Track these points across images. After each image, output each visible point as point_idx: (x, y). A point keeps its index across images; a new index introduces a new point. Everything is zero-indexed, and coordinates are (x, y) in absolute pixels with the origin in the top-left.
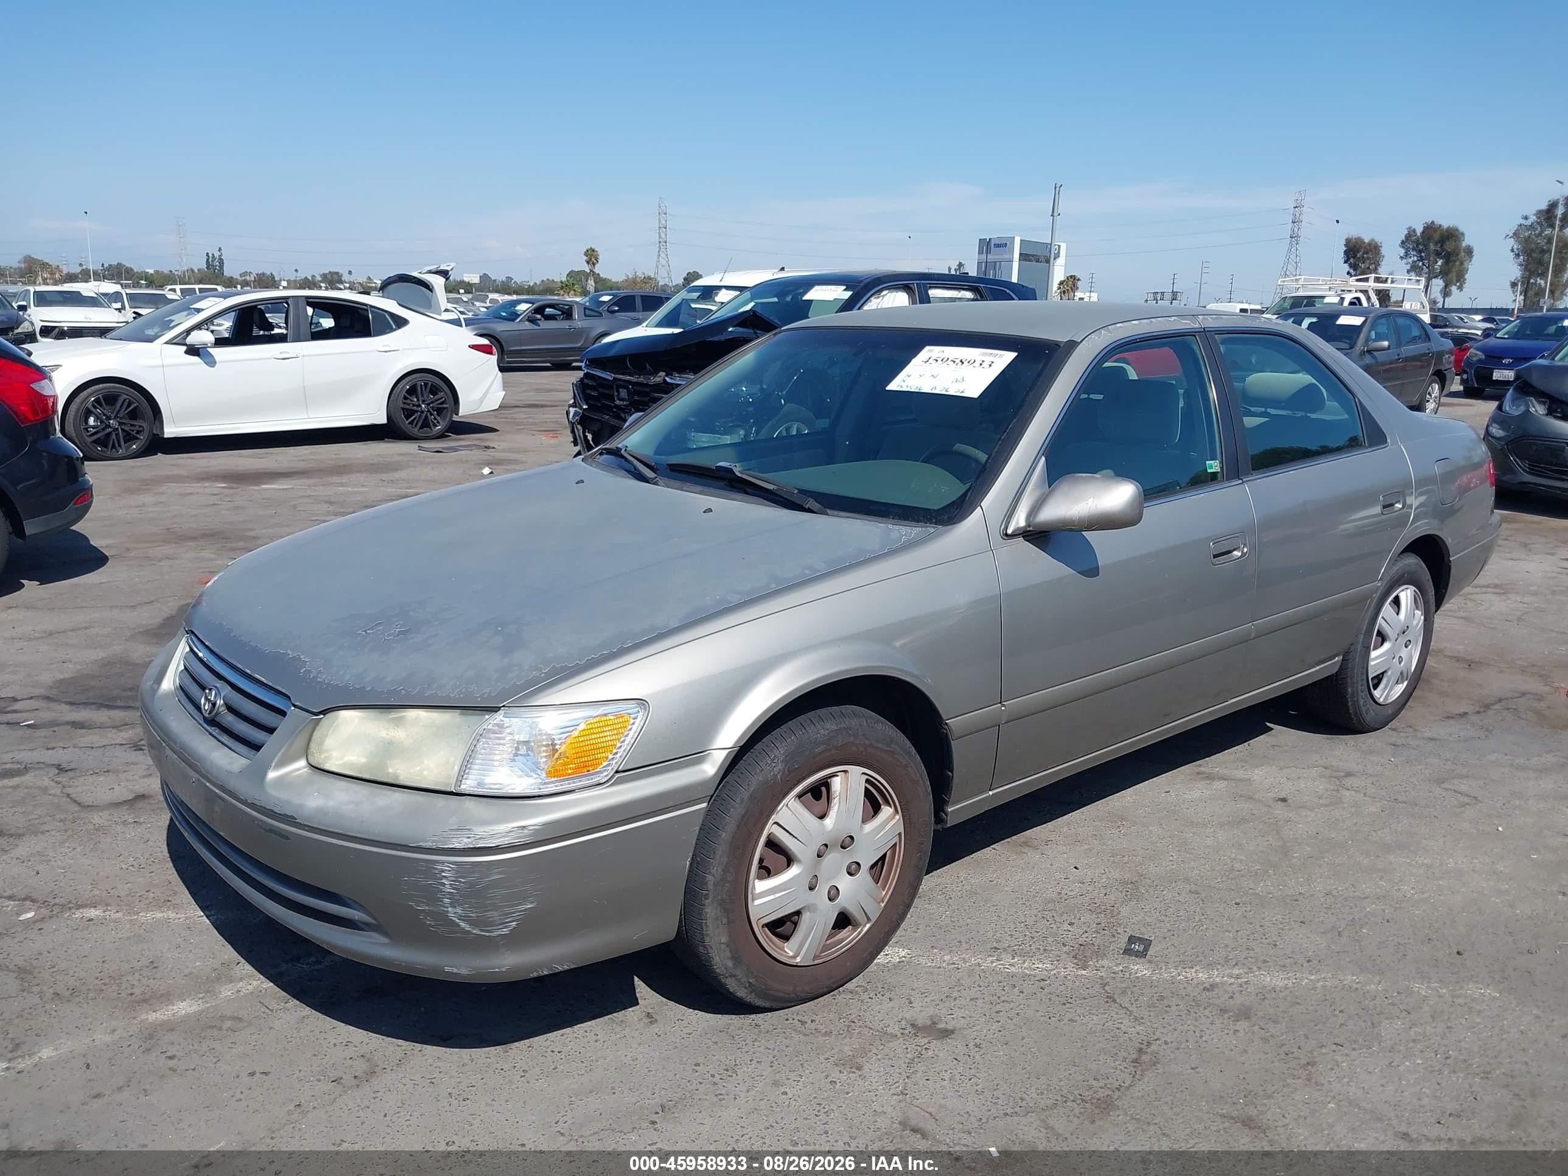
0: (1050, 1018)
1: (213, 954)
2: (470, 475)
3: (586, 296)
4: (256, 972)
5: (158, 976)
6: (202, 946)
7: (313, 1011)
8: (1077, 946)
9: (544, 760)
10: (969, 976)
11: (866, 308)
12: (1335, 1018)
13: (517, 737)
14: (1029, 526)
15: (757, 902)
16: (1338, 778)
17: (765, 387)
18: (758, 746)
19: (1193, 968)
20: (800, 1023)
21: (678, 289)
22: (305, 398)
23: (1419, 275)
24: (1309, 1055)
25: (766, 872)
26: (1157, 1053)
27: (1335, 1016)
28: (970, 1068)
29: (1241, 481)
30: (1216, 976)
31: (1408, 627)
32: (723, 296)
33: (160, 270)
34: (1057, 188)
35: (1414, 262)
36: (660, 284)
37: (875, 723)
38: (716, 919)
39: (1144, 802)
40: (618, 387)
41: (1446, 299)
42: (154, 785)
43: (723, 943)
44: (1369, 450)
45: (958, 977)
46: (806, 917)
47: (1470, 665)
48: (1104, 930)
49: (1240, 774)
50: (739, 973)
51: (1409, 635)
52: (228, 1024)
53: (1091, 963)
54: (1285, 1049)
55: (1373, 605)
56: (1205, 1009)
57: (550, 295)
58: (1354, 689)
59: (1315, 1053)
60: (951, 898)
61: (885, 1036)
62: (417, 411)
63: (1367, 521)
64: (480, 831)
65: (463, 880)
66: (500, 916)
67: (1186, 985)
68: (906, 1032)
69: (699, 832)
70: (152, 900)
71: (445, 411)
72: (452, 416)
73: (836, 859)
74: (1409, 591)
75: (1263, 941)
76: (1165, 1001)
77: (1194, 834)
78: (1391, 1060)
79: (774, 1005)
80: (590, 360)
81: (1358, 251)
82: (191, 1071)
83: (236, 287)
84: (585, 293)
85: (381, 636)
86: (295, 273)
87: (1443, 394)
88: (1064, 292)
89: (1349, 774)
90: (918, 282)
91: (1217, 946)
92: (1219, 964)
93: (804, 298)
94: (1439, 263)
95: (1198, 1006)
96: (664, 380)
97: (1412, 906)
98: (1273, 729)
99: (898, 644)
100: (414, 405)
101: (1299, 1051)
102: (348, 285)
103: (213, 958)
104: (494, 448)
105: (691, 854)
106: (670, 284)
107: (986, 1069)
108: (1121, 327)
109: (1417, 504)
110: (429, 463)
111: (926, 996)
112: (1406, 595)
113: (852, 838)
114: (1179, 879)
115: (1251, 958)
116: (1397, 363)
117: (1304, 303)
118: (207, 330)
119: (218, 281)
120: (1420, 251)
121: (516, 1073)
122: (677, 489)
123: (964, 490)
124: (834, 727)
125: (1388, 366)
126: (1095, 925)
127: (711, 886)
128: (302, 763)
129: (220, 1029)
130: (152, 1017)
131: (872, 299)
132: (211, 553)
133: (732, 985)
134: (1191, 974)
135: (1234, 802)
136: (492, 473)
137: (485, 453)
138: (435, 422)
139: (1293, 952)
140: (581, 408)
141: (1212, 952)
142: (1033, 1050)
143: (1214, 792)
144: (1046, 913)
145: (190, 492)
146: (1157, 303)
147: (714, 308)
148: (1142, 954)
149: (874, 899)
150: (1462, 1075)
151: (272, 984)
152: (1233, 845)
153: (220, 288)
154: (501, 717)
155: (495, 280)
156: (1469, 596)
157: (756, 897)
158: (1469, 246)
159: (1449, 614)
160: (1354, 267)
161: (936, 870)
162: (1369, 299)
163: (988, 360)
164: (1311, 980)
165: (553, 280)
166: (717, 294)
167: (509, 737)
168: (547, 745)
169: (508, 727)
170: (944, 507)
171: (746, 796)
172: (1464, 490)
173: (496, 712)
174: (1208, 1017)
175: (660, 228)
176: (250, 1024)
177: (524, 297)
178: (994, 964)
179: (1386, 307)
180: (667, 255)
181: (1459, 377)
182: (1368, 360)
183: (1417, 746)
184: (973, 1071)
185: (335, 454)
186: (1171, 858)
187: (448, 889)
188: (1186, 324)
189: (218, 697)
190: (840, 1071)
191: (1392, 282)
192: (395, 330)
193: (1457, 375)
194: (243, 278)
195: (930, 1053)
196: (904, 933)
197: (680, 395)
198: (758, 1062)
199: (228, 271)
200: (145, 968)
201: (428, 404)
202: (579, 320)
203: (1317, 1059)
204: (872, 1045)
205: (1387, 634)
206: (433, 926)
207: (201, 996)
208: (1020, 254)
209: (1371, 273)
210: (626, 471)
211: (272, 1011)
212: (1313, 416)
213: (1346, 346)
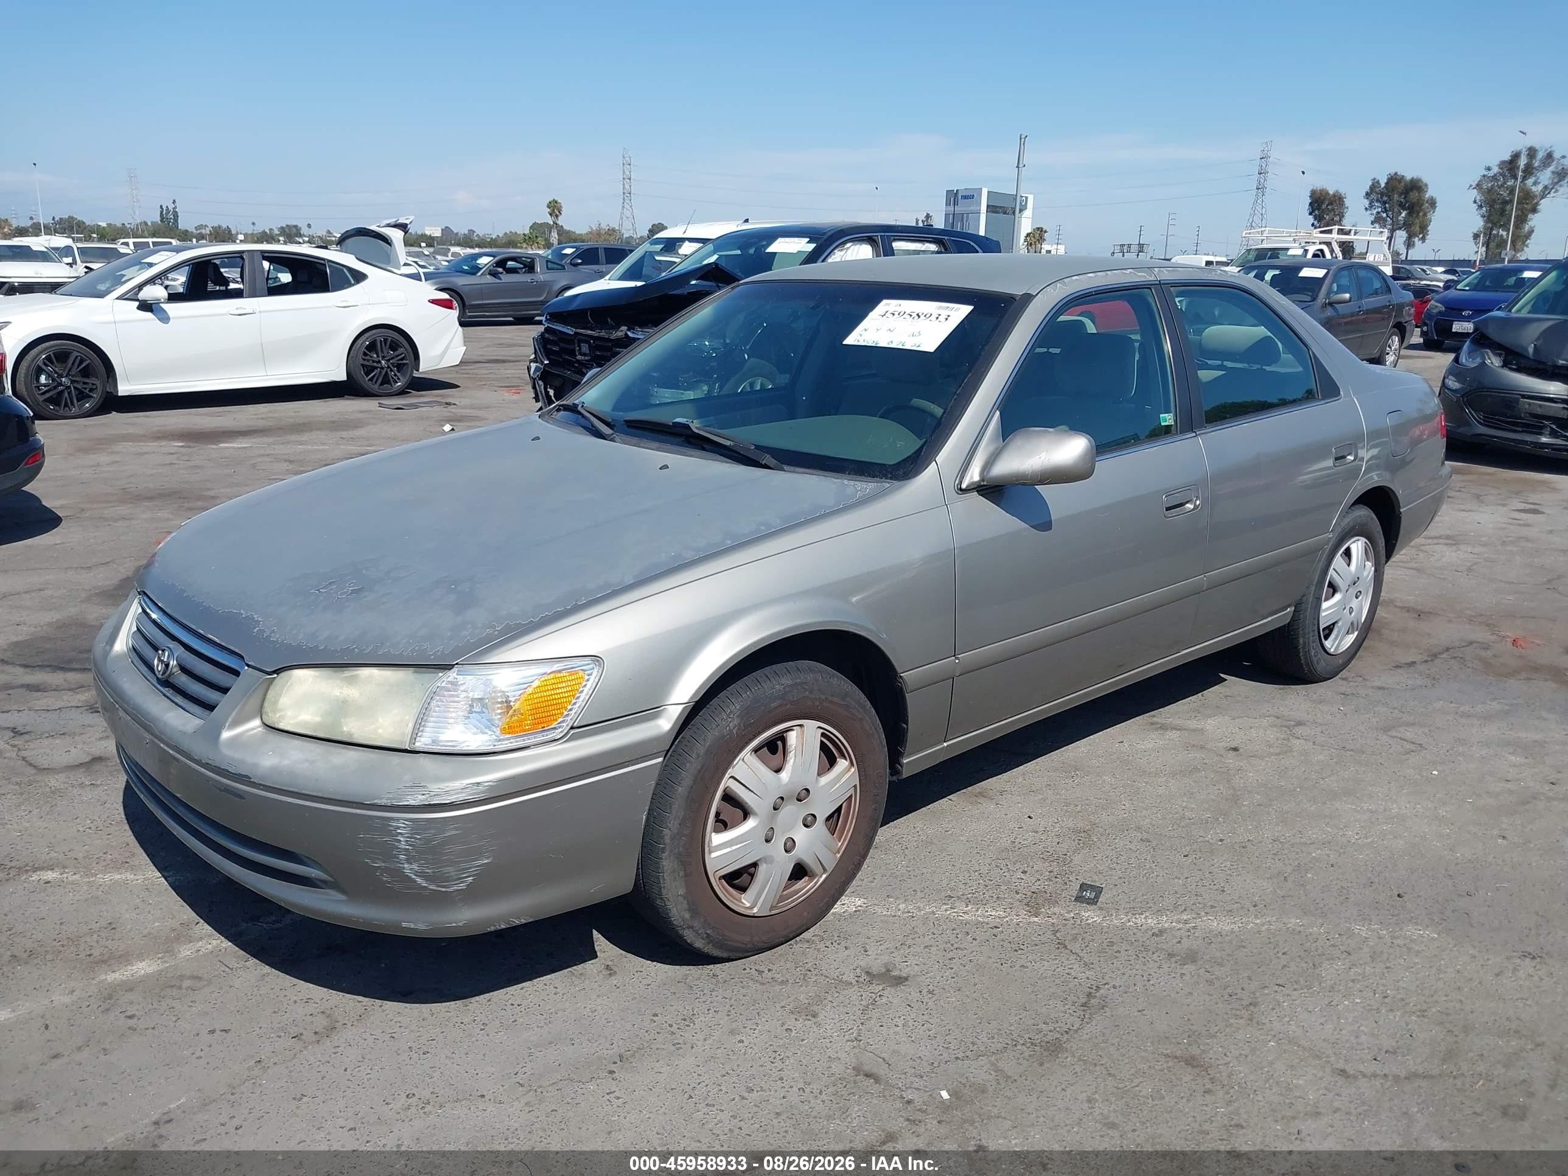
0: (1002, 964)
1: (173, 915)
2: (431, 432)
3: (549, 248)
4: (215, 932)
5: (116, 937)
6: (160, 907)
7: (273, 970)
8: (1029, 893)
9: (499, 717)
10: (924, 924)
11: (830, 260)
12: (1279, 960)
13: (471, 695)
14: (983, 481)
15: (714, 855)
16: (1288, 727)
17: (728, 341)
18: (715, 702)
19: (1142, 914)
20: (757, 972)
21: (642, 240)
22: (263, 355)
23: (1384, 226)
24: (1252, 996)
25: (723, 825)
26: (1106, 997)
27: (1278, 958)
28: (923, 1014)
29: (1194, 434)
30: (1165, 922)
31: (1358, 578)
32: (687, 249)
33: (113, 223)
34: (1022, 139)
35: (1378, 213)
36: (625, 236)
37: (830, 678)
38: (674, 871)
39: (1098, 752)
40: (580, 342)
41: (1410, 251)
42: (109, 747)
43: (680, 895)
44: (1323, 402)
45: (913, 926)
46: (762, 869)
47: (1419, 616)
48: (1056, 877)
49: (1193, 724)
50: (696, 924)
51: (1360, 587)
52: (187, 983)
53: (1043, 910)
54: (1229, 990)
55: (1324, 556)
56: (1153, 953)
57: (513, 247)
58: (1306, 639)
59: (1258, 994)
60: (906, 848)
61: (841, 983)
62: (377, 368)
63: (1319, 474)
64: (434, 787)
65: (418, 837)
66: (456, 871)
67: (1135, 931)
68: (861, 979)
69: (656, 787)
70: (109, 862)
71: (404, 368)
72: (412, 372)
73: (792, 812)
74: (1360, 543)
75: (1211, 887)
76: (1115, 947)
77: (1147, 783)
78: (1332, 999)
79: (732, 955)
80: (551, 315)
81: (1322, 203)
82: (151, 1030)
83: (191, 241)
84: (548, 245)
85: (334, 595)
86: (252, 226)
87: (1403, 347)
88: (1031, 244)
89: (1299, 723)
90: (883, 234)
91: (1167, 893)
92: (1168, 910)
93: (767, 251)
94: (1403, 215)
95: (1147, 950)
96: (626, 334)
97: (1356, 851)
98: (1226, 680)
99: (854, 599)
100: (373, 362)
101: (1243, 992)
102: (307, 239)
103: (172, 919)
104: (455, 404)
105: (647, 808)
106: (635, 236)
107: (938, 1015)
108: (1077, 280)
109: (1368, 457)
110: (389, 420)
111: (881, 945)
112: (1357, 546)
113: (807, 790)
114: (1132, 828)
115: (1199, 903)
116: (1358, 315)
117: (1269, 255)
118: (162, 284)
119: (173, 235)
120: (1385, 203)
121: (475, 1026)
122: (635, 446)
123: (920, 445)
124: (789, 682)
125: (1349, 319)
126: (1048, 873)
127: (667, 840)
128: (257, 722)
129: (180, 988)
130: (111, 977)
131: (836, 251)
132: (168, 513)
133: (689, 936)
134: (1140, 920)
135: (1186, 752)
136: (453, 429)
137: (446, 409)
138: (396, 378)
139: (1240, 897)
140: (542, 363)
141: (1161, 898)
142: (984, 996)
143: (1167, 742)
144: (1000, 861)
145: (147, 451)
146: (1123, 256)
147: (677, 260)
148: (1093, 902)
149: (830, 850)
150: (1399, 1014)
151: (230, 944)
152: (1185, 794)
153: (174, 242)
154: (455, 674)
155: (457, 234)
156: (1421, 548)
157: (712, 849)
158: (1432, 197)
159: (1401, 564)
160: (1319, 218)
161: (893, 821)
162: (1332, 251)
163: (944, 314)
164: (1257, 924)
165: (516, 233)
166: (680, 246)
167: (463, 695)
168: (502, 702)
169: (462, 685)
170: (899, 462)
171: (702, 751)
172: (1416, 442)
173: (450, 669)
174: (1156, 962)
175: (624, 179)
176: (210, 982)
177: (487, 250)
178: (948, 912)
179: (1350, 259)
180: (631, 207)
181: (1419, 329)
182: (1329, 312)
183: (1366, 695)
184: (926, 1017)
185: (295, 412)
186: (1124, 807)
187: (403, 845)
188: (1142, 277)
189: (171, 658)
190: (796, 1019)
191: (1355, 234)
192: (353, 285)
193: (1417, 327)
194: (199, 232)
195: (884, 1000)
196: (860, 883)
197: (638, 350)
198: (715, 1011)
199: (182, 225)
200: (103, 929)
201: (388, 360)
202: (541, 274)
203: (1259, 1000)
204: (828, 993)
205: (1339, 587)
206: (389, 883)
207: (160, 955)
208: (988, 206)
209: (1335, 225)
210: (582, 427)
211: (232, 969)
212: (1268, 368)
213: (1308, 298)
